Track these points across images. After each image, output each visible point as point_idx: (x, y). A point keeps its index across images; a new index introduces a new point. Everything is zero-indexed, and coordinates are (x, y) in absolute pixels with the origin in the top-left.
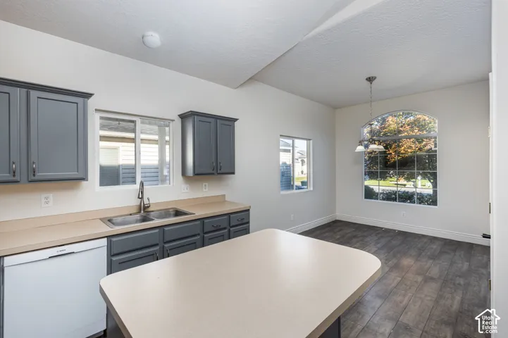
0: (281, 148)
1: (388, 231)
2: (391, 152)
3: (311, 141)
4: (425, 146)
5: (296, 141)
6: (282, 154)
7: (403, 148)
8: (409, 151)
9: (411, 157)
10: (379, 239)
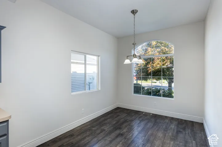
0: (72, 61)
1: (146, 114)
2: (149, 66)
3: (100, 57)
4: (165, 63)
5: (87, 56)
6: (72, 65)
7: (155, 64)
8: (158, 65)
9: (159, 69)
10: (140, 122)
